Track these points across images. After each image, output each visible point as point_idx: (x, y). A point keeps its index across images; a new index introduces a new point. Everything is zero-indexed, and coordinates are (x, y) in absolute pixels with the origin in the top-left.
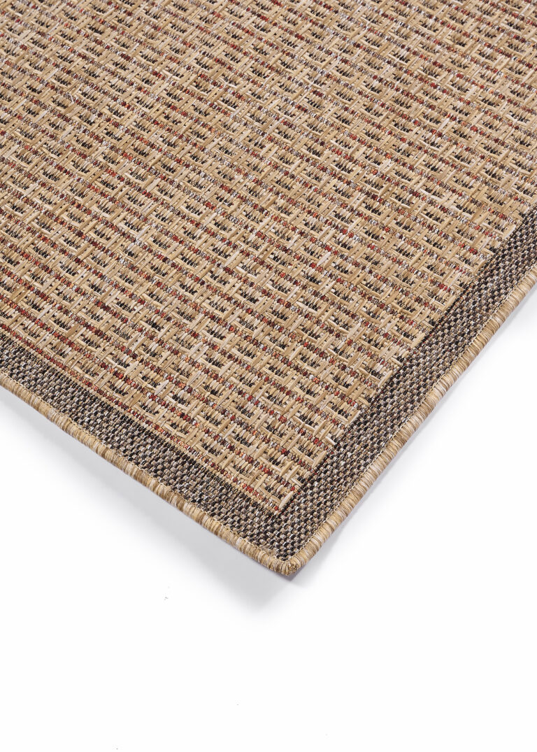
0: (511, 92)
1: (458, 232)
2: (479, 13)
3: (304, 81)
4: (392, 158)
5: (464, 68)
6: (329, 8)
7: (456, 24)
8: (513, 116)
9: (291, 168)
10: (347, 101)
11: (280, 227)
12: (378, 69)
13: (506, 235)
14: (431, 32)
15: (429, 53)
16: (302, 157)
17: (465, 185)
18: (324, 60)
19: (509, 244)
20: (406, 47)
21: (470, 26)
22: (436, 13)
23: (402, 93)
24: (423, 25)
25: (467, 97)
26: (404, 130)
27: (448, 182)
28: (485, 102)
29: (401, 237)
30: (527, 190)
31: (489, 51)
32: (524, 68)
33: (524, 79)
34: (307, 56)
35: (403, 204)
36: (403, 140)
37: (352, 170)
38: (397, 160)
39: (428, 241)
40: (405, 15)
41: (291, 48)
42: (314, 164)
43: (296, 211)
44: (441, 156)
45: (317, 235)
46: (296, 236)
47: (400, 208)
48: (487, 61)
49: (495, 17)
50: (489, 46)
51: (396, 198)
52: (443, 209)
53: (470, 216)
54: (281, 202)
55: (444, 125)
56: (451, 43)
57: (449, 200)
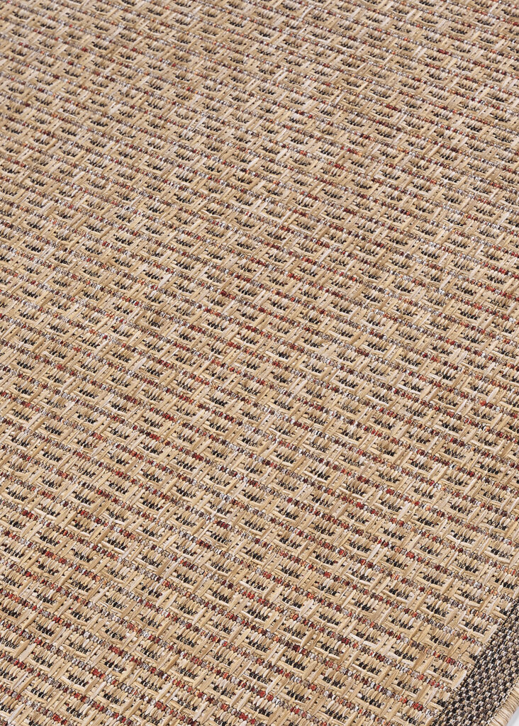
0: (452, 507)
1: (399, 684)
2: (409, 415)
3: (205, 509)
4: (314, 598)
5: (394, 482)
6: (231, 419)
7: (382, 429)
8: (455, 536)
9: (194, 620)
10: (258, 532)
11: (183, 694)
12: (293, 490)
13: (456, 684)
14: (353, 441)
15: (352, 467)
16: (207, 605)
17: (404, 625)
18: (229, 483)
19: (460, 695)
20: (325, 461)
21: (399, 430)
22: (358, 418)
23: (323, 517)
24: (343, 433)
25: (400, 516)
26: (328, 563)
27: (382, 623)
28: (422, 522)
29: (330, 696)
30: (477, 626)
31: (422, 459)
32: (465, 477)
33: (466, 490)
34: (207, 479)
35: (330, 655)
36: (326, 574)
37: (267, 617)
38: (320, 601)
39: (362, 698)
40: (321, 423)
41: (189, 471)
42: (221, 612)
43: (202, 673)
44: (374, 591)
45: (229, 701)
46: (204, 704)
47: (328, 659)
48: (421, 471)
49: (427, 418)
50: (422, 453)
51: (322, 647)
52: (379, 657)
53: (412, 664)
54: (183, 662)
55: (374, 553)
56: (377, 453)
57: (385, 645)
